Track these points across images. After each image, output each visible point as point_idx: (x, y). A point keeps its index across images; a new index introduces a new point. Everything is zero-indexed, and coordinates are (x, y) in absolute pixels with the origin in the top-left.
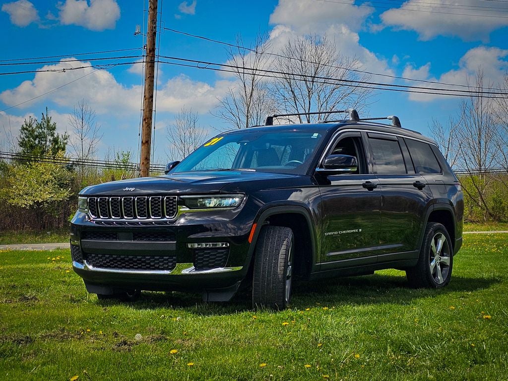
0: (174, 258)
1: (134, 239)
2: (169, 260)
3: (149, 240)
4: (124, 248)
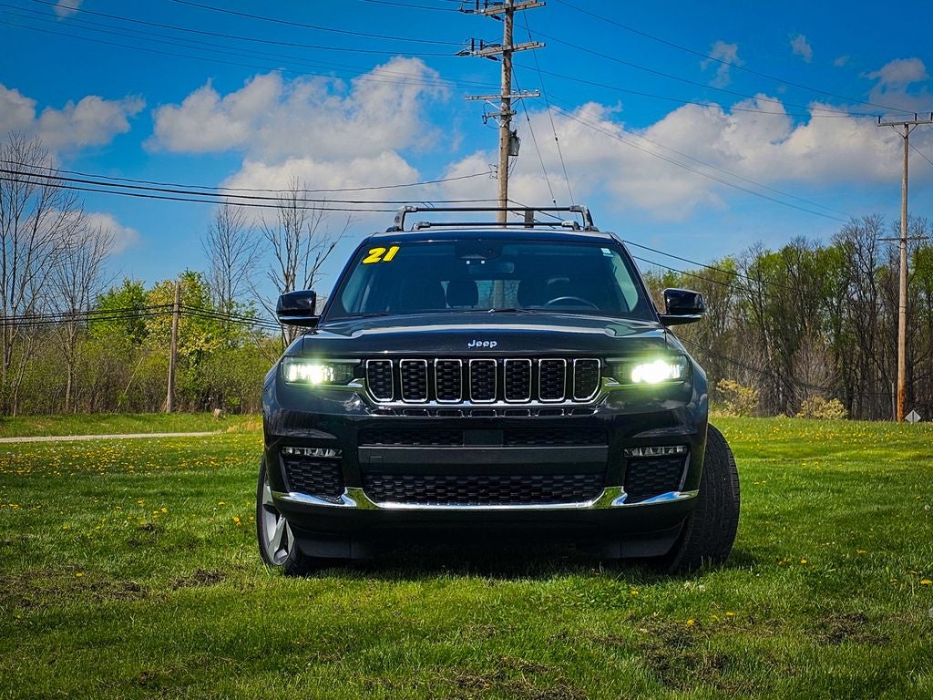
0: (597, 476)
1: (506, 444)
2: (587, 481)
3: (541, 444)
4: (484, 461)
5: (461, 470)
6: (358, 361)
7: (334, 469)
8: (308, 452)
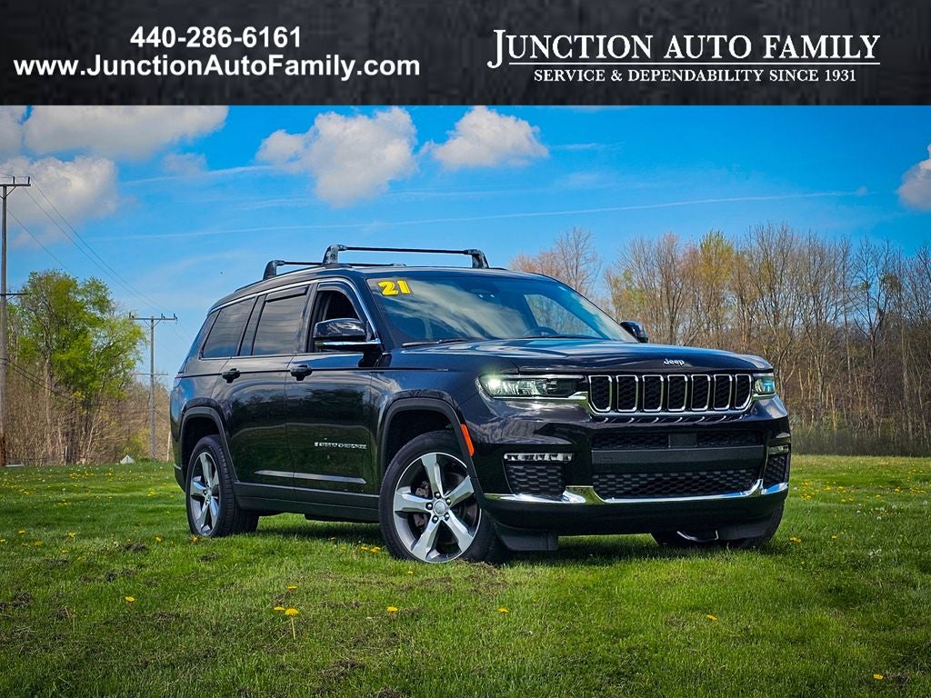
5: (666, 468)
6: (581, 377)
7: (559, 471)
8: (536, 457)
